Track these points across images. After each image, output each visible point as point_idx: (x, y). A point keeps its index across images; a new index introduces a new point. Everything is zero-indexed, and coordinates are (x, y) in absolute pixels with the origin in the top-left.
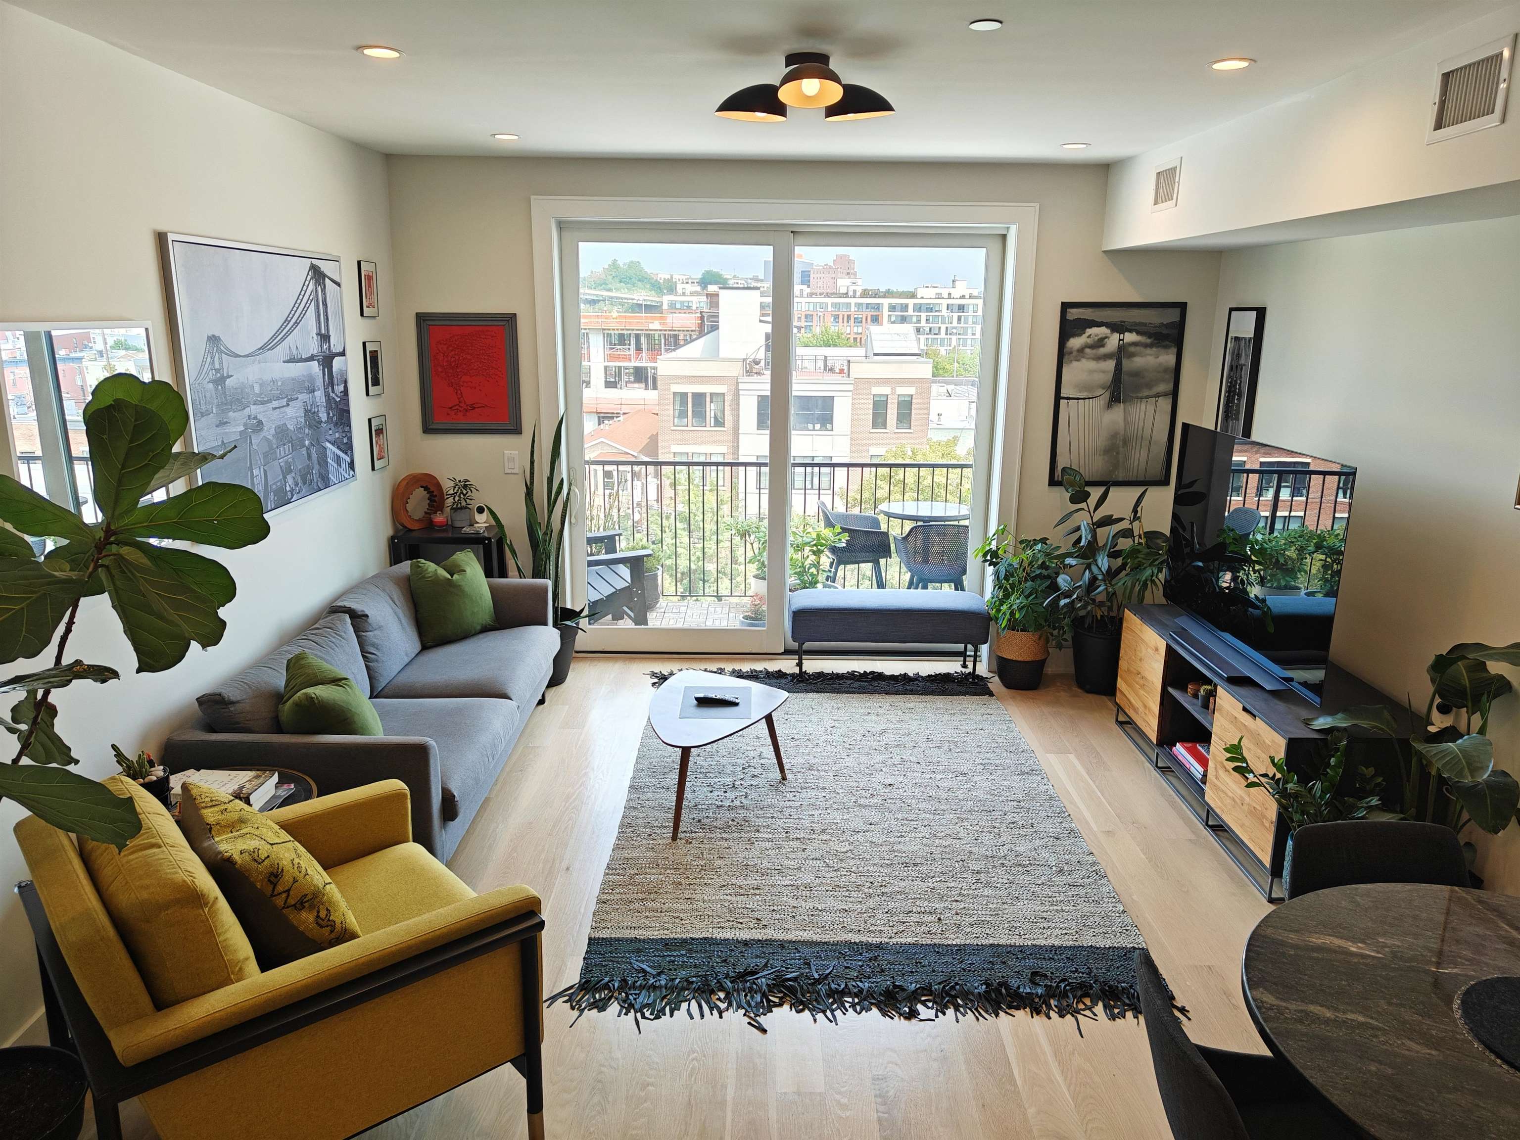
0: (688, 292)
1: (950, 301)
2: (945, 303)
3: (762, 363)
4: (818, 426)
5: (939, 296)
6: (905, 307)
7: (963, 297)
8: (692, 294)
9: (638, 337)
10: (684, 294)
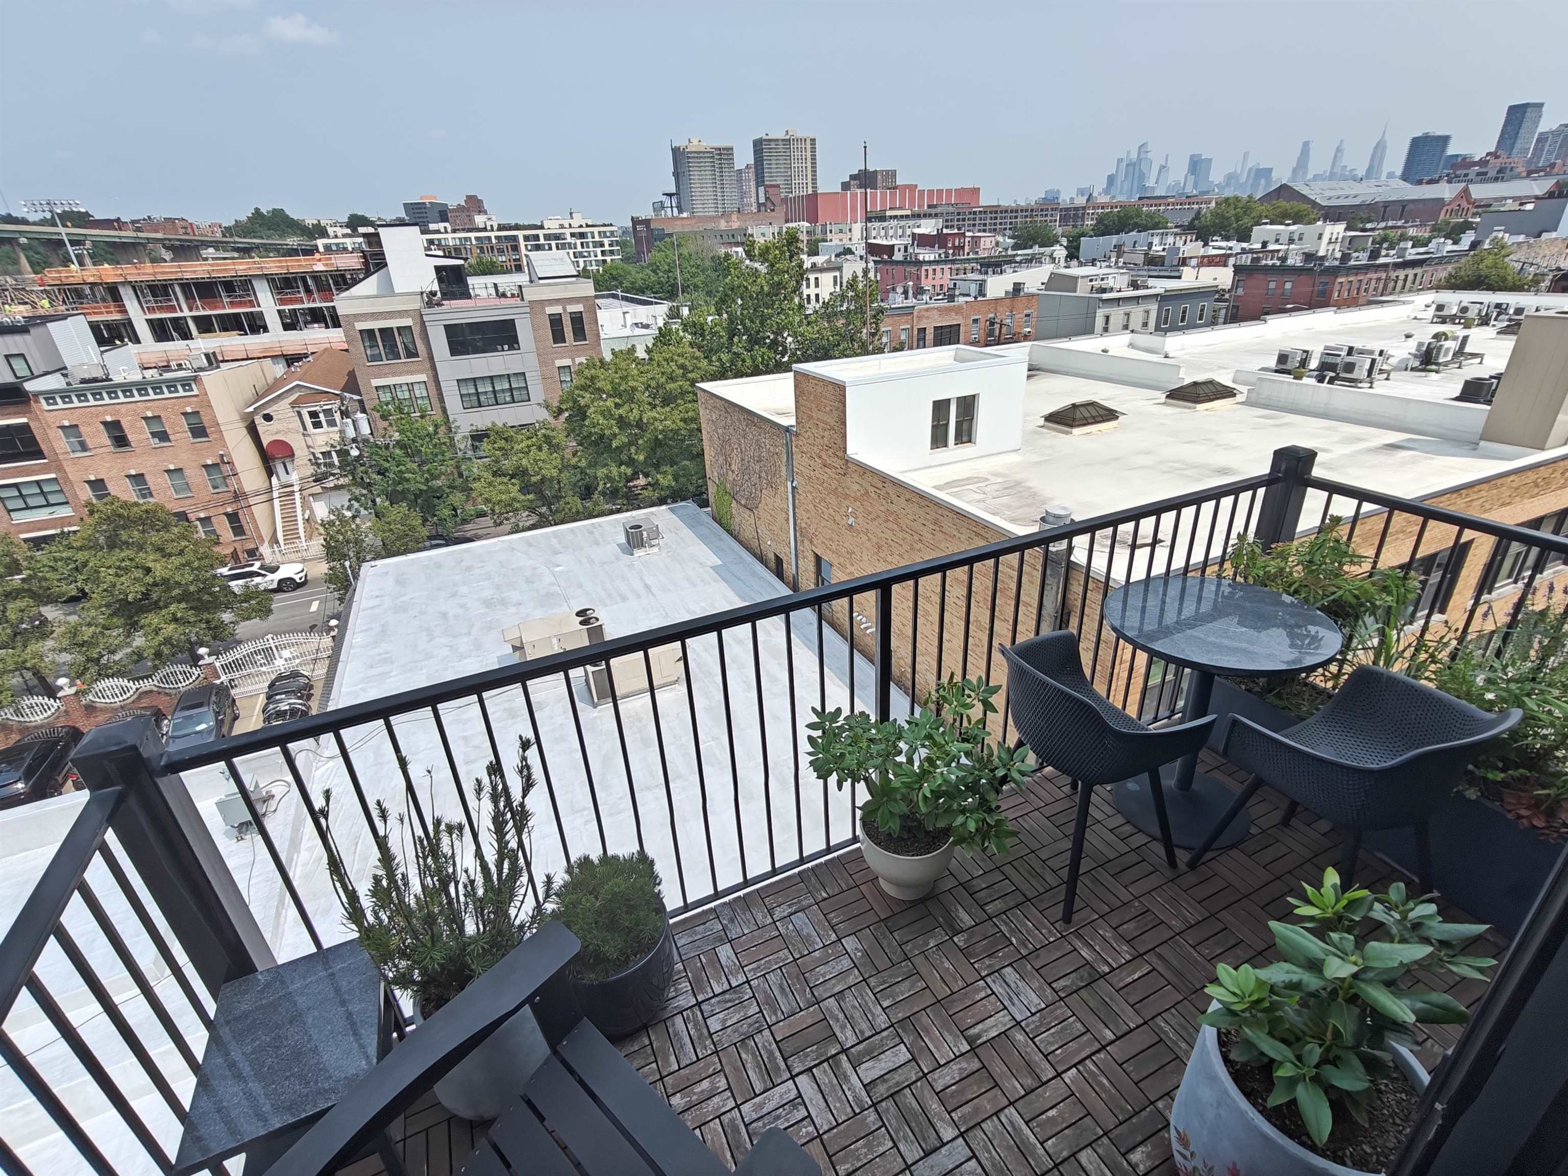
0: (339, 234)
1: (573, 230)
2: (568, 232)
3: (439, 294)
4: (506, 347)
5: (562, 227)
6: (537, 237)
7: (581, 226)
8: (344, 236)
9: (304, 279)
10: (336, 237)
